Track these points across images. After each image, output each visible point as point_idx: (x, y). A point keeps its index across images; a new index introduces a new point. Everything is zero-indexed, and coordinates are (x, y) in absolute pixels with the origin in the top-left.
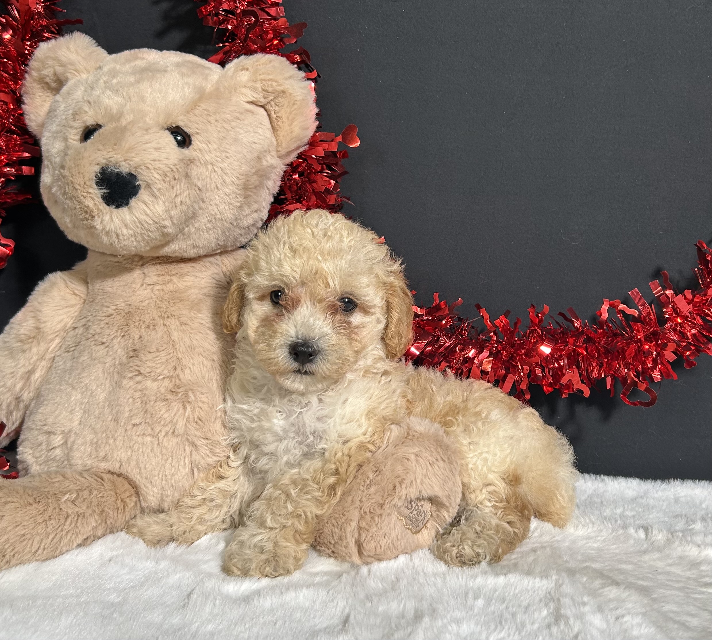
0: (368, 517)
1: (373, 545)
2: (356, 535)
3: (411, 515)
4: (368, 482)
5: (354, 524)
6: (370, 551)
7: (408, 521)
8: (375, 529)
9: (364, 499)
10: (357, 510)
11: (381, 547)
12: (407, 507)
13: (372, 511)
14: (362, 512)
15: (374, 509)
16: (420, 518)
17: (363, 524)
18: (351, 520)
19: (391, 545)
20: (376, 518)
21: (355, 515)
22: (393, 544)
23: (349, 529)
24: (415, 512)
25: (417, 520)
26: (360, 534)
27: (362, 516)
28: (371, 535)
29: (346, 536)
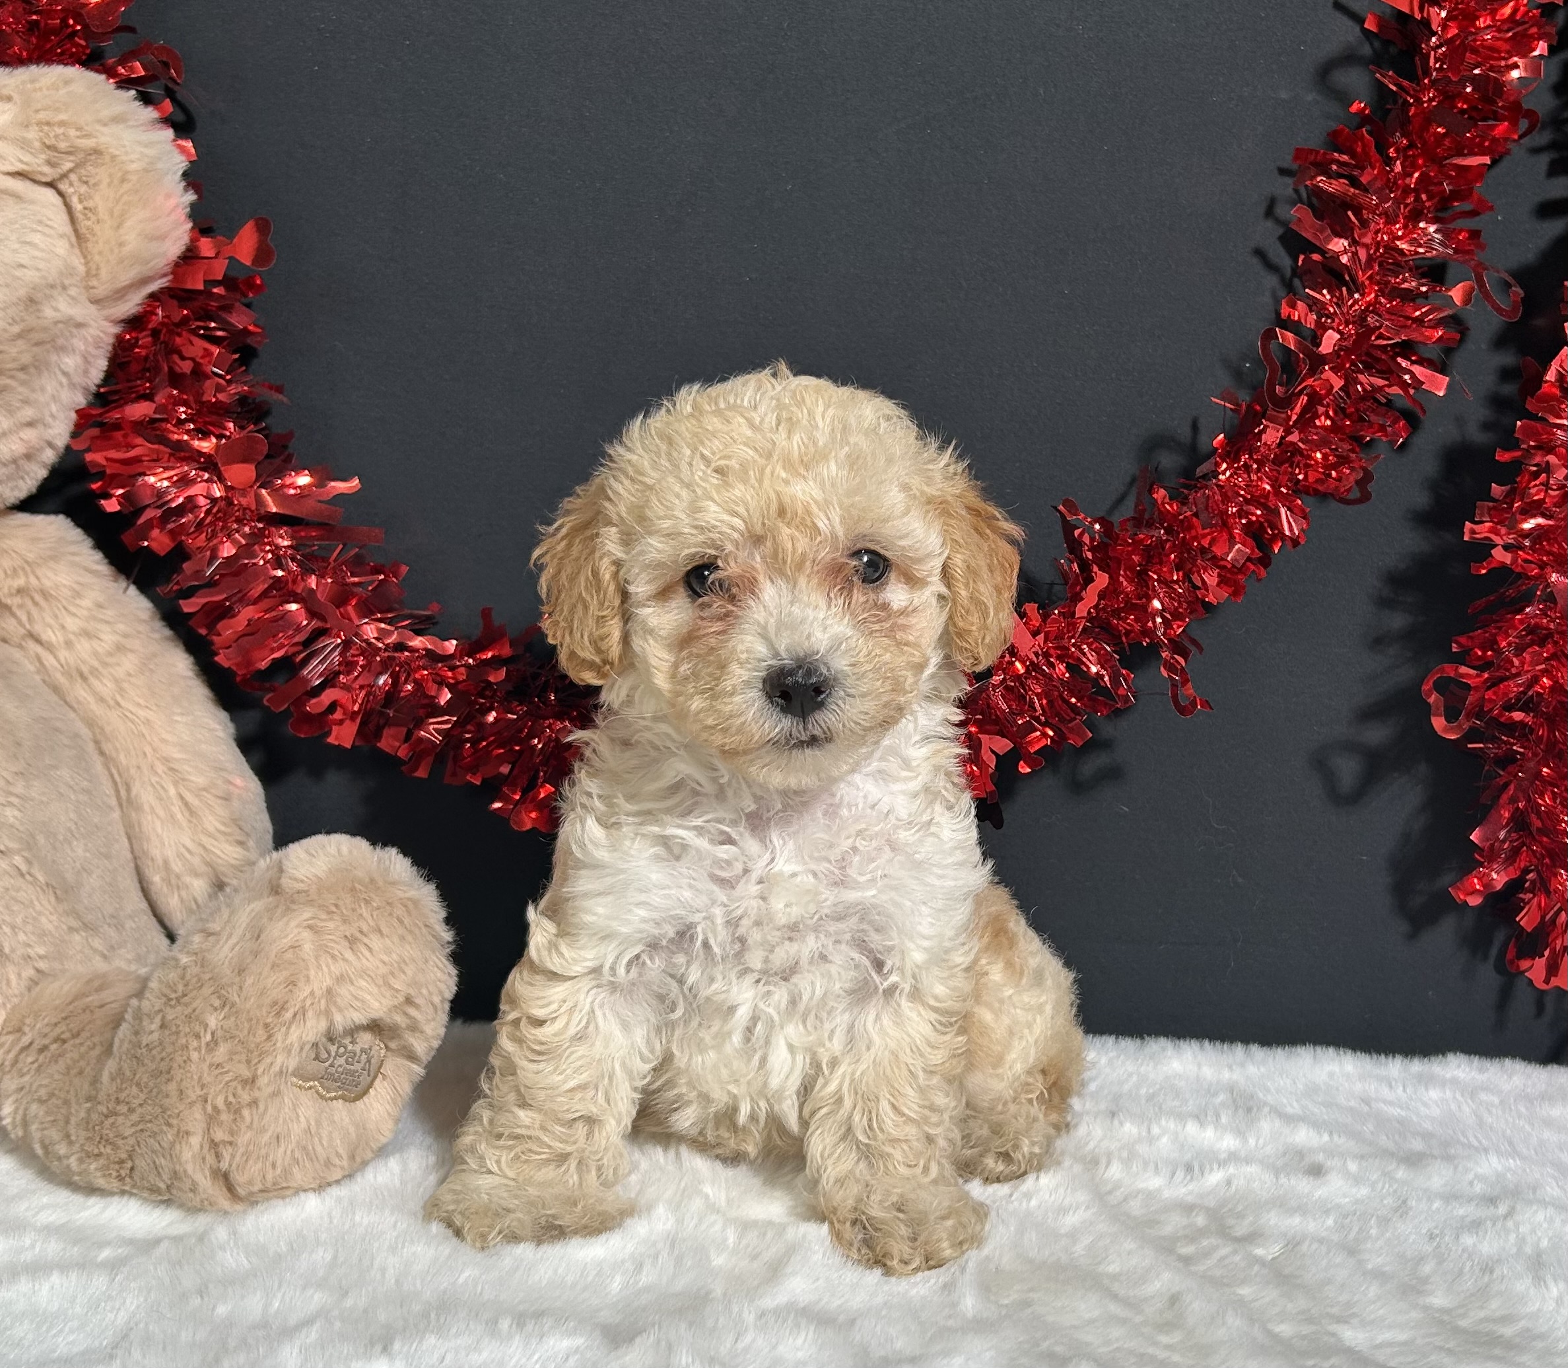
0: (225, 1117)
1: (254, 1169)
2: (210, 1159)
3: (332, 1070)
4: (209, 1037)
5: (195, 1141)
6: (250, 1182)
7: (327, 1084)
8: (249, 1135)
9: (207, 1079)
10: (198, 1106)
11: (274, 1166)
12: (317, 1058)
13: (231, 1099)
14: (209, 1108)
15: (234, 1095)
16: (358, 1067)
17: (219, 1135)
18: (187, 1133)
19: (297, 1154)
20: (246, 1113)
21: (195, 1120)
22: (305, 1148)
23: (187, 1155)
24: (341, 1061)
25: (352, 1073)
26: (218, 1156)
27: (211, 1117)
28: (241, 1150)
29: (185, 1171)
